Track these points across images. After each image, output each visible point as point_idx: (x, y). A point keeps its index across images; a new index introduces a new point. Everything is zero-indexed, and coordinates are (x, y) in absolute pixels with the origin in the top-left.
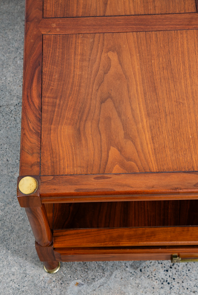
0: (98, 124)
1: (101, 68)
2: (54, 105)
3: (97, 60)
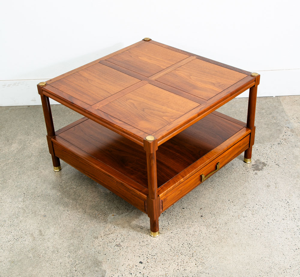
0: (150, 116)
1: (130, 105)
2: (129, 120)
3: (126, 104)
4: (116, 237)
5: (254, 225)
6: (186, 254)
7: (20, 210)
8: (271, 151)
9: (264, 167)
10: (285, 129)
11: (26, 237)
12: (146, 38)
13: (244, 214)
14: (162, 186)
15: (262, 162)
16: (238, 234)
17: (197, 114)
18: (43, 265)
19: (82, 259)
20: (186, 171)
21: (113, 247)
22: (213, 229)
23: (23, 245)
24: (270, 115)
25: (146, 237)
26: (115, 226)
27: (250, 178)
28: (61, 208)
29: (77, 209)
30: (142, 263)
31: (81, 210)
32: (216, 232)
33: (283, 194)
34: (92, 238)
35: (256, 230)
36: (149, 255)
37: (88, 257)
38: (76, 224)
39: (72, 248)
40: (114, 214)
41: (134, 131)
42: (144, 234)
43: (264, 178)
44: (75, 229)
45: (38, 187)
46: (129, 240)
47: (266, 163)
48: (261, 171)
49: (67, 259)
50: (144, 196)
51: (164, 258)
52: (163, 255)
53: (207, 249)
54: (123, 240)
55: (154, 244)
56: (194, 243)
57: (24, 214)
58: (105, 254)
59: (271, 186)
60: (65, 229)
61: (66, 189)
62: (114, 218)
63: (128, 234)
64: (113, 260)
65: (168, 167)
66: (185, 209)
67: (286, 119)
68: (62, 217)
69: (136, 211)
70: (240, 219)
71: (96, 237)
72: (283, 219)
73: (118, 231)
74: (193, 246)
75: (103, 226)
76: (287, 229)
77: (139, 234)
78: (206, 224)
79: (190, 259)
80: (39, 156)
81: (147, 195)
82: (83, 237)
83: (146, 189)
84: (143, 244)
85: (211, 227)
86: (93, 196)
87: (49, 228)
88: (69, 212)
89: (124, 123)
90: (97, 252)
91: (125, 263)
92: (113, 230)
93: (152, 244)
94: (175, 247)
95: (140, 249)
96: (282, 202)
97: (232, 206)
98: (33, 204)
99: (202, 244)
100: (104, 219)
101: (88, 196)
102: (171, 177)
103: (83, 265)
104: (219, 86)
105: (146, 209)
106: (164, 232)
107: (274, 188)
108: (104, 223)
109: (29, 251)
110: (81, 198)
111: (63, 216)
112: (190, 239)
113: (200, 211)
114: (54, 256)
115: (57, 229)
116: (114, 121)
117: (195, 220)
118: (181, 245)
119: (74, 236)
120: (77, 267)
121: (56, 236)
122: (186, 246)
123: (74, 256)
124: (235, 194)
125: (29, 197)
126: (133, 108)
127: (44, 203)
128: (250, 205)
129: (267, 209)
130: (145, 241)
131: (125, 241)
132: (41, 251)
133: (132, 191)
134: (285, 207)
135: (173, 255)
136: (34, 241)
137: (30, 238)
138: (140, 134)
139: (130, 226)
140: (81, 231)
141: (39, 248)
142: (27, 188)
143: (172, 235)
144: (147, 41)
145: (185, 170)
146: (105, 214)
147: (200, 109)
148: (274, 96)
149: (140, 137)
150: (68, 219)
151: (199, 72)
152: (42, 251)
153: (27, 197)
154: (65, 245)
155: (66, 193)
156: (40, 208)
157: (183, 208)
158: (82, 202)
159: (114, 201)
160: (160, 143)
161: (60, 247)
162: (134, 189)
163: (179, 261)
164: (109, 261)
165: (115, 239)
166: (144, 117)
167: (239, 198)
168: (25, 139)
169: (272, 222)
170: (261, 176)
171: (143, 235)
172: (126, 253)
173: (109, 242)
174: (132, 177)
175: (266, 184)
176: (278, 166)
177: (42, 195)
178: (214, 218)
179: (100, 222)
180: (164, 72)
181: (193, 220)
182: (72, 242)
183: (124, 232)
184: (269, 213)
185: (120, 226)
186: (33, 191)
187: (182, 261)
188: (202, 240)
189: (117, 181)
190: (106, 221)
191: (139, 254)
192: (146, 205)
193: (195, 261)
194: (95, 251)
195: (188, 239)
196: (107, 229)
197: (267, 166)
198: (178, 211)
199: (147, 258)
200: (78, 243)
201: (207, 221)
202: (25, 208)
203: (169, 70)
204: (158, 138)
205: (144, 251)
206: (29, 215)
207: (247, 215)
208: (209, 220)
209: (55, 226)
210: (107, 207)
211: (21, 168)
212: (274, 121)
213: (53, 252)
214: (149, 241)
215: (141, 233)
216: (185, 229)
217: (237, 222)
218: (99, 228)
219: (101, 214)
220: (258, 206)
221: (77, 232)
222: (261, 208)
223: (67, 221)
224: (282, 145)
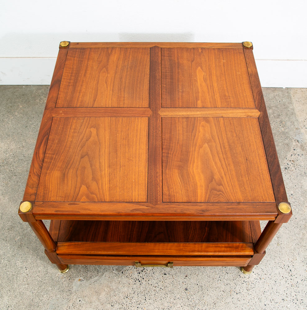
10: (294, 144)
13: (237, 290)
24: (278, 118)
26: (81, 299)
28: (19, 264)
29: (37, 266)
31: (42, 268)
33: (286, 255)
38: (34, 291)
40: (81, 278)
44: (32, 300)
60: (21, 299)
62: (80, 285)
66: (167, 276)
67: (297, 127)
68: (19, 278)
70: (232, 297)
72: (283, 300)
75: (67, 297)
78: (191, 303)
88: (27, 271)
92: (77, 306)
97: (224, 274)
108: (68, 294)
113: (185, 280)
115: (11, 299)
117: (178, 296)
129: (266, 281)
134: (287, 280)
140: (39, 305)
146: (71, 278)
148: (284, 88)
150: (26, 283)
157: (165, 274)
169: (270, 304)
178: (200, 292)
179: (63, 291)
181: (176, 295)
184: (267, 288)
185: (86, 299)
190: (70, 290)
196: (71, 304)
198: (159, 278)
201: (192, 298)
207: (241, 291)
208: (195, 296)
212: (283, 129)
217: (228, 302)
218: (61, 301)
219: (65, 276)
220: (255, 275)
221: (35, 306)
222: (259, 278)
223: (24, 286)
224: (290, 170)
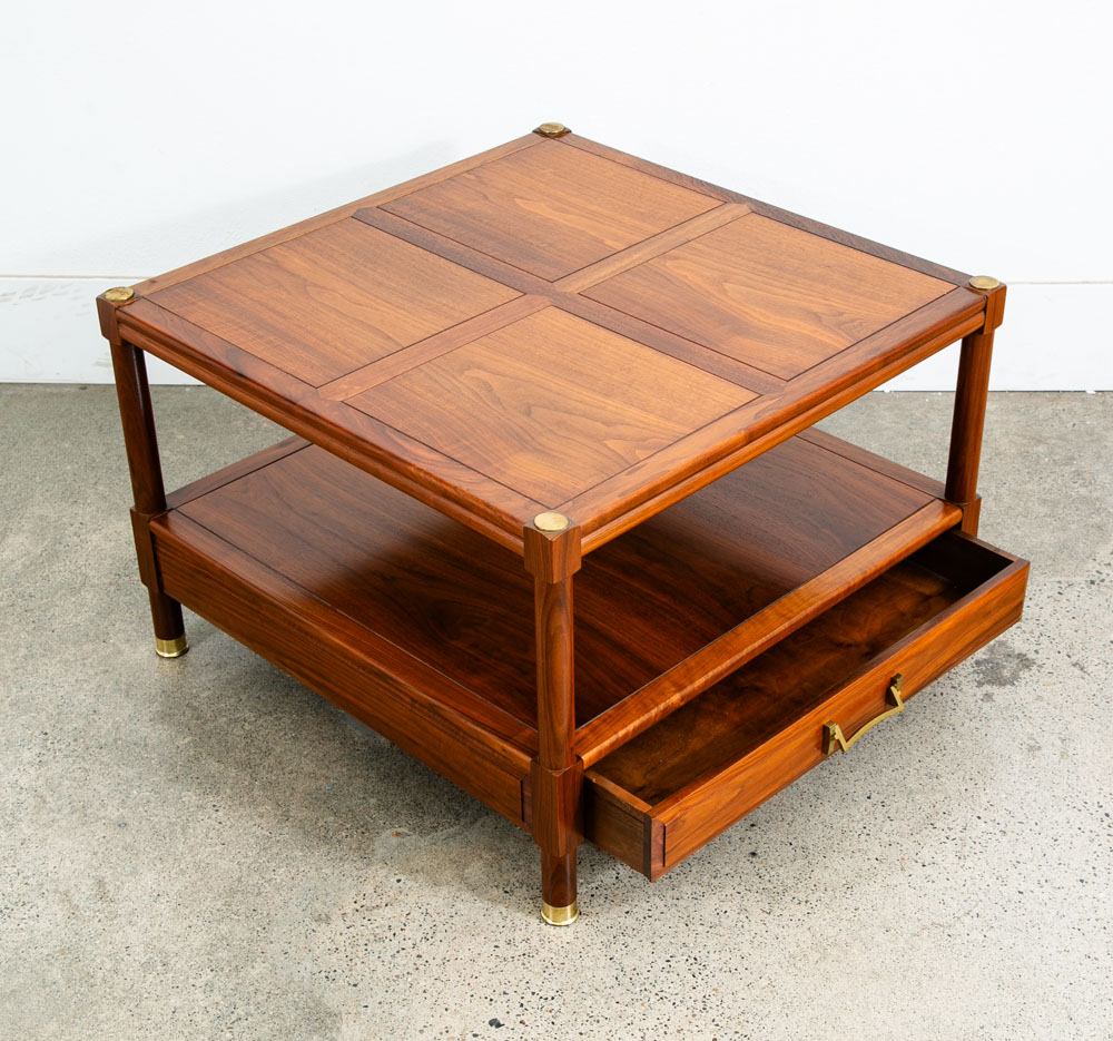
0: (555, 433)
1: (476, 389)
3: (459, 385)
4: (403, 920)
5: (962, 899)
6: (680, 997)
7: (22, 797)
8: (1058, 608)
9: (1024, 674)
11: (41, 903)
12: (548, 125)
13: (926, 855)
14: (595, 721)
15: (1017, 652)
16: (893, 931)
17: (743, 433)
18: (101, 1017)
19: (260, 998)
20: (693, 664)
21: (387, 958)
22: (794, 907)
23: (25, 936)
24: (1066, 464)
25: (524, 926)
26: (403, 878)
27: (961, 713)
28: (191, 797)
29: (253, 802)
30: (499, 1025)
31: (269, 808)
32: (805, 918)
33: (1091, 779)
34: (307, 920)
35: (967, 920)
36: (528, 996)
37: (285, 993)
38: (244, 860)
39: (223, 954)
40: (400, 830)
41: (486, 493)
42: (519, 915)
43: (1020, 715)
44: (239, 880)
45: (103, 709)
46: (455, 934)
47: (1031, 656)
48: (1008, 686)
49: (200, 996)
50: (520, 759)
51: (589, 1010)
52: (584, 996)
53: (764, 982)
54: (431, 934)
55: (552, 955)
56: (716, 956)
57: (38, 813)
58: (355, 985)
59: (1044, 751)
60: (201, 879)
61: (215, 723)
62: (399, 845)
63: (453, 910)
64: (386, 1007)
65: (622, 649)
68: (191, 831)
69: (489, 821)
70: (907, 874)
71: (323, 916)
72: (1082, 881)
73: (412, 898)
74: (710, 968)
75: (355, 873)
76: (1093, 921)
77: (496, 914)
78: (770, 886)
79: (693, 1020)
80: (113, 588)
81: (534, 754)
82: (272, 913)
83: (529, 731)
84: (511, 953)
85: (789, 898)
86: (321, 755)
87: (135, 872)
88: (220, 813)
89: (449, 461)
90: (323, 974)
91: (431, 1021)
92: (391, 894)
93: (544, 954)
94: (638, 971)
95: (495, 970)
96: (1084, 812)
97: (879, 821)
98: (79, 774)
99: (745, 962)
100: (359, 848)
101: (300, 754)
102: (631, 686)
103: (264, 1021)
104: (839, 325)
105: (528, 811)
106: (599, 909)
107: (1056, 758)
108: (359, 864)
109: (50, 958)
110: (272, 760)
111: (194, 829)
112: (699, 940)
113: (750, 833)
114: (148, 983)
115: (167, 878)
116: (406, 450)
117: (727, 870)
118: (661, 963)
119: (235, 909)
120: (237, 1030)
121: (163, 906)
122: (682, 967)
123: (231, 986)
124: (893, 774)
125: (63, 746)
126: (485, 403)
127: (122, 773)
128: (952, 818)
129: (1021, 837)
130: (518, 940)
131: (439, 936)
132: (98, 961)
133: (474, 739)
134: (1093, 835)
135: (628, 1000)
136: (74, 921)
137: (56, 908)
138: (510, 505)
139: (463, 879)
140: (262, 889)
141: (89, 948)
142: (59, 714)
143: (630, 921)
144: (551, 135)
145: (691, 661)
146: (366, 830)
147: (756, 417)
148: (1090, 391)
149: (513, 518)
150: (215, 841)
151: (760, 267)
152: (103, 962)
153: (56, 746)
154: (198, 940)
155: (213, 740)
156: (104, 792)
158: (273, 778)
159: (402, 779)
160: (589, 543)
161: (175, 949)
162: (479, 729)
163: (651, 1022)
164: (369, 1010)
165: (396, 926)
166: (529, 438)
167: (911, 792)
168: (60, 518)
169: (1037, 890)
170: (1007, 708)
171: (510, 917)
172: (438, 983)
173: (372, 938)
174: (476, 681)
175: (1025, 739)
176: (1082, 669)
177: (115, 740)
178: (800, 862)
179: (341, 859)
180: (619, 265)
181: (718, 867)
182: (223, 932)
183: (437, 899)
184: (1027, 854)
185: (421, 878)
186: (81, 723)
187: (659, 1027)
188: (746, 949)
189: (413, 700)
190: (366, 857)
191: (488, 992)
192: (527, 793)
193: (712, 1026)
194: (316, 970)
195: (690, 941)
196: (369, 889)
197: (1034, 668)
199: (522, 1005)
200: (248, 934)
201: (773, 873)
202: (42, 791)
203: (637, 256)
204: (582, 524)
205: (512, 980)
206: (59, 817)
207: (938, 859)
208: (781, 871)
209: (159, 866)
210: (373, 801)
211: (39, 633)
212: (1083, 491)
213: (147, 966)
214: (535, 941)
215: (504, 910)
216: (681, 902)
217: (895, 882)
218: (335, 883)
219: (348, 826)
220: (984, 825)
221: (249, 895)
222: (997, 832)
223: (209, 849)
224: (1107, 586)
